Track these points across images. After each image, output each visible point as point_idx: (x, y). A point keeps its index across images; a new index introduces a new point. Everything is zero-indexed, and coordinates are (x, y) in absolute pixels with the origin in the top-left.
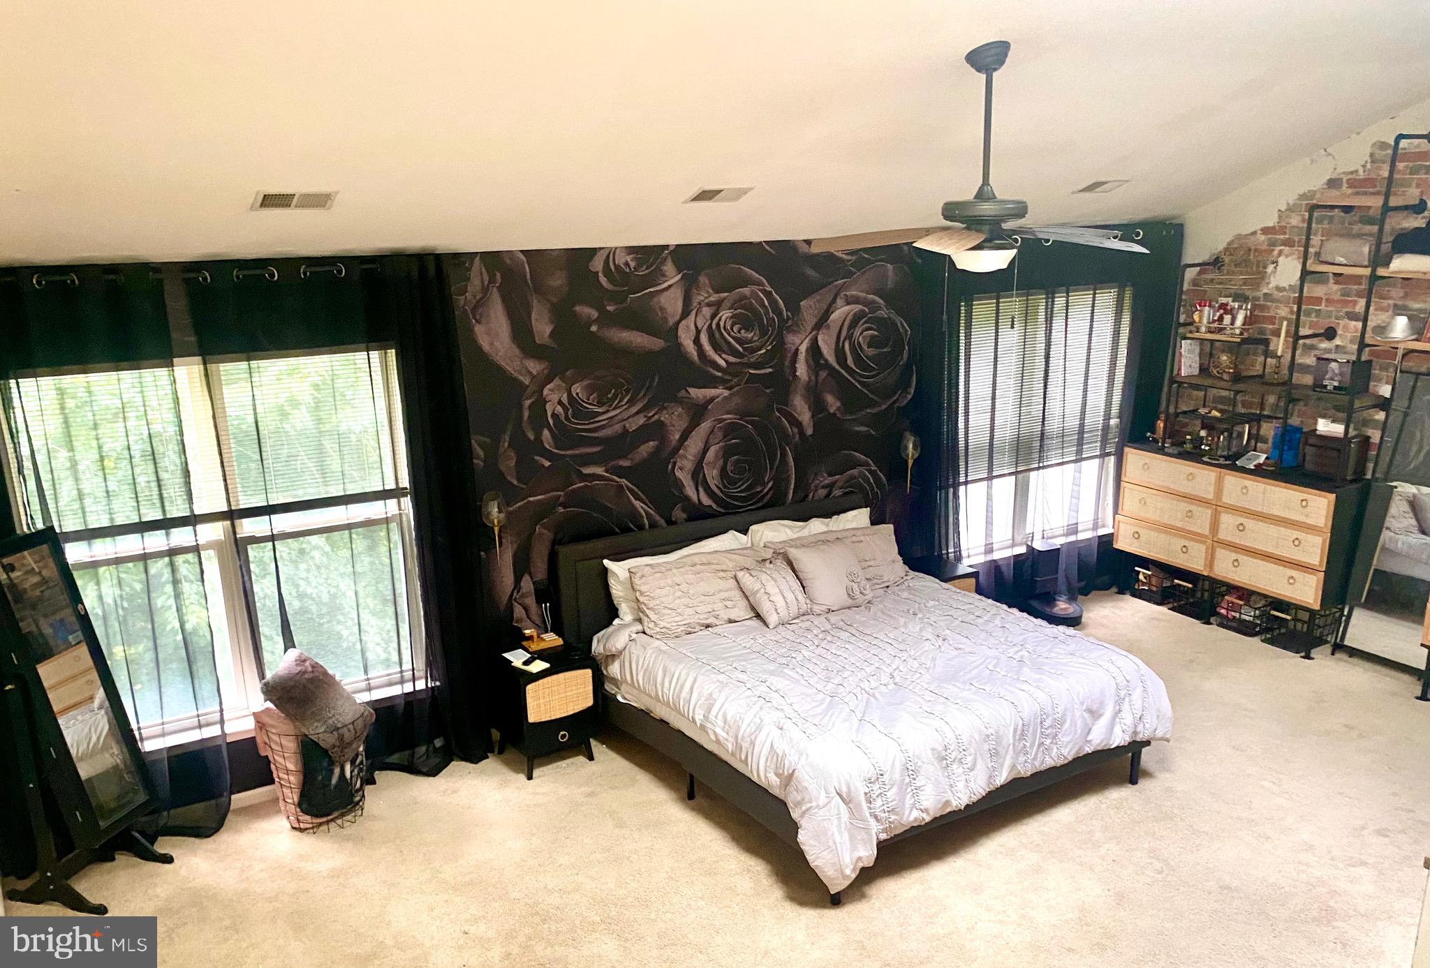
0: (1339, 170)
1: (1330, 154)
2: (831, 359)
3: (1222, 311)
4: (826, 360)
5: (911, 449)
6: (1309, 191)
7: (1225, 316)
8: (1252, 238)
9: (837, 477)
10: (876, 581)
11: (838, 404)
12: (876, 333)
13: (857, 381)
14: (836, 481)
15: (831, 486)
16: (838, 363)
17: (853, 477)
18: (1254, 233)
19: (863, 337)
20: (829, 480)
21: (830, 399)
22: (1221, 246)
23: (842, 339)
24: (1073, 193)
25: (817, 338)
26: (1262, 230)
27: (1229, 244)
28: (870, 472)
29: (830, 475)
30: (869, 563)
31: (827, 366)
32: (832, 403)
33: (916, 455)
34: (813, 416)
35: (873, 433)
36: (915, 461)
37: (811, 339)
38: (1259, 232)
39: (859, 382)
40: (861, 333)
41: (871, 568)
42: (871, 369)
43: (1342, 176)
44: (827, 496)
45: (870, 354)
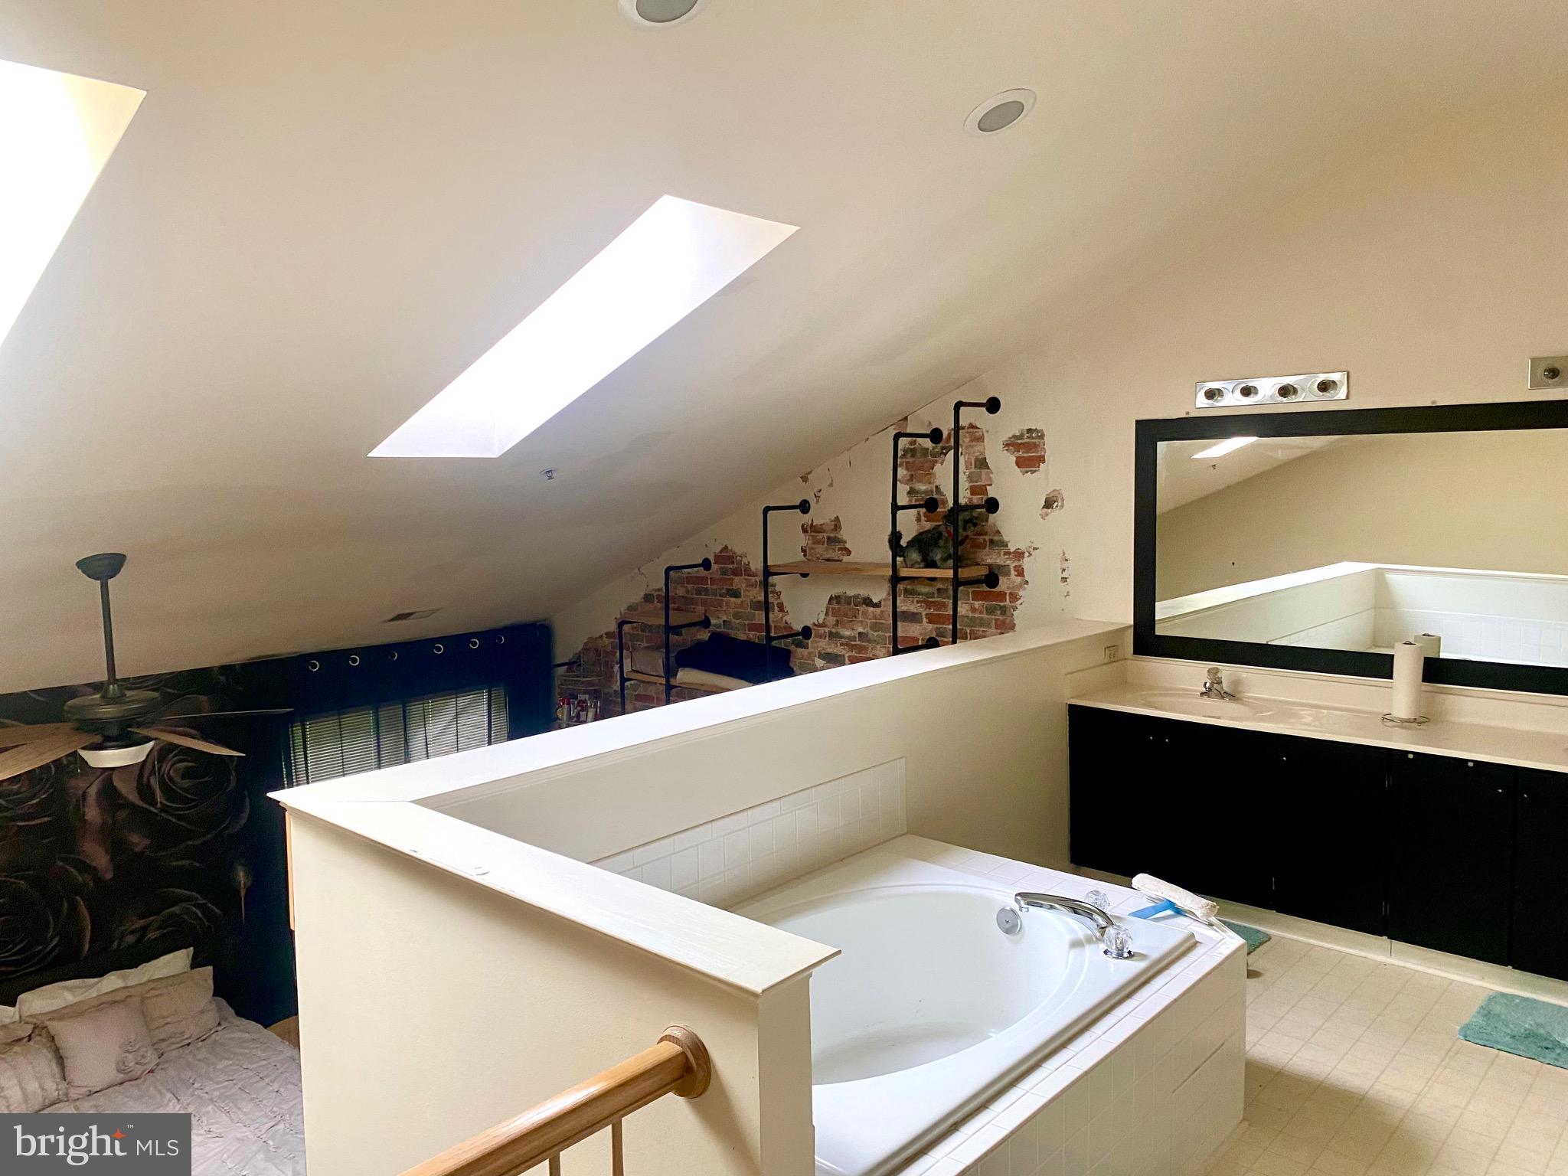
0: (650, 588)
1: (642, 574)
2: (133, 797)
3: (579, 708)
4: (125, 799)
5: (242, 877)
6: (633, 604)
7: (581, 713)
8: (599, 641)
9: (151, 918)
10: (173, 1040)
11: (147, 842)
12: (190, 764)
13: (171, 815)
14: (150, 924)
15: (144, 930)
16: (142, 800)
17: (172, 915)
18: (601, 637)
19: (175, 770)
20: (142, 923)
21: (135, 838)
22: (580, 647)
23: (146, 775)
24: (385, 622)
25: (111, 778)
26: (606, 634)
27: (585, 644)
28: (198, 906)
29: (141, 917)
30: (169, 1020)
31: (128, 805)
32: (138, 841)
33: (249, 884)
34: (112, 860)
35: (197, 864)
36: (248, 891)
37: (103, 780)
38: (604, 636)
39: (175, 816)
40: (173, 765)
41: (169, 1026)
42: (190, 800)
43: (653, 592)
44: (139, 941)
45: (186, 786)
